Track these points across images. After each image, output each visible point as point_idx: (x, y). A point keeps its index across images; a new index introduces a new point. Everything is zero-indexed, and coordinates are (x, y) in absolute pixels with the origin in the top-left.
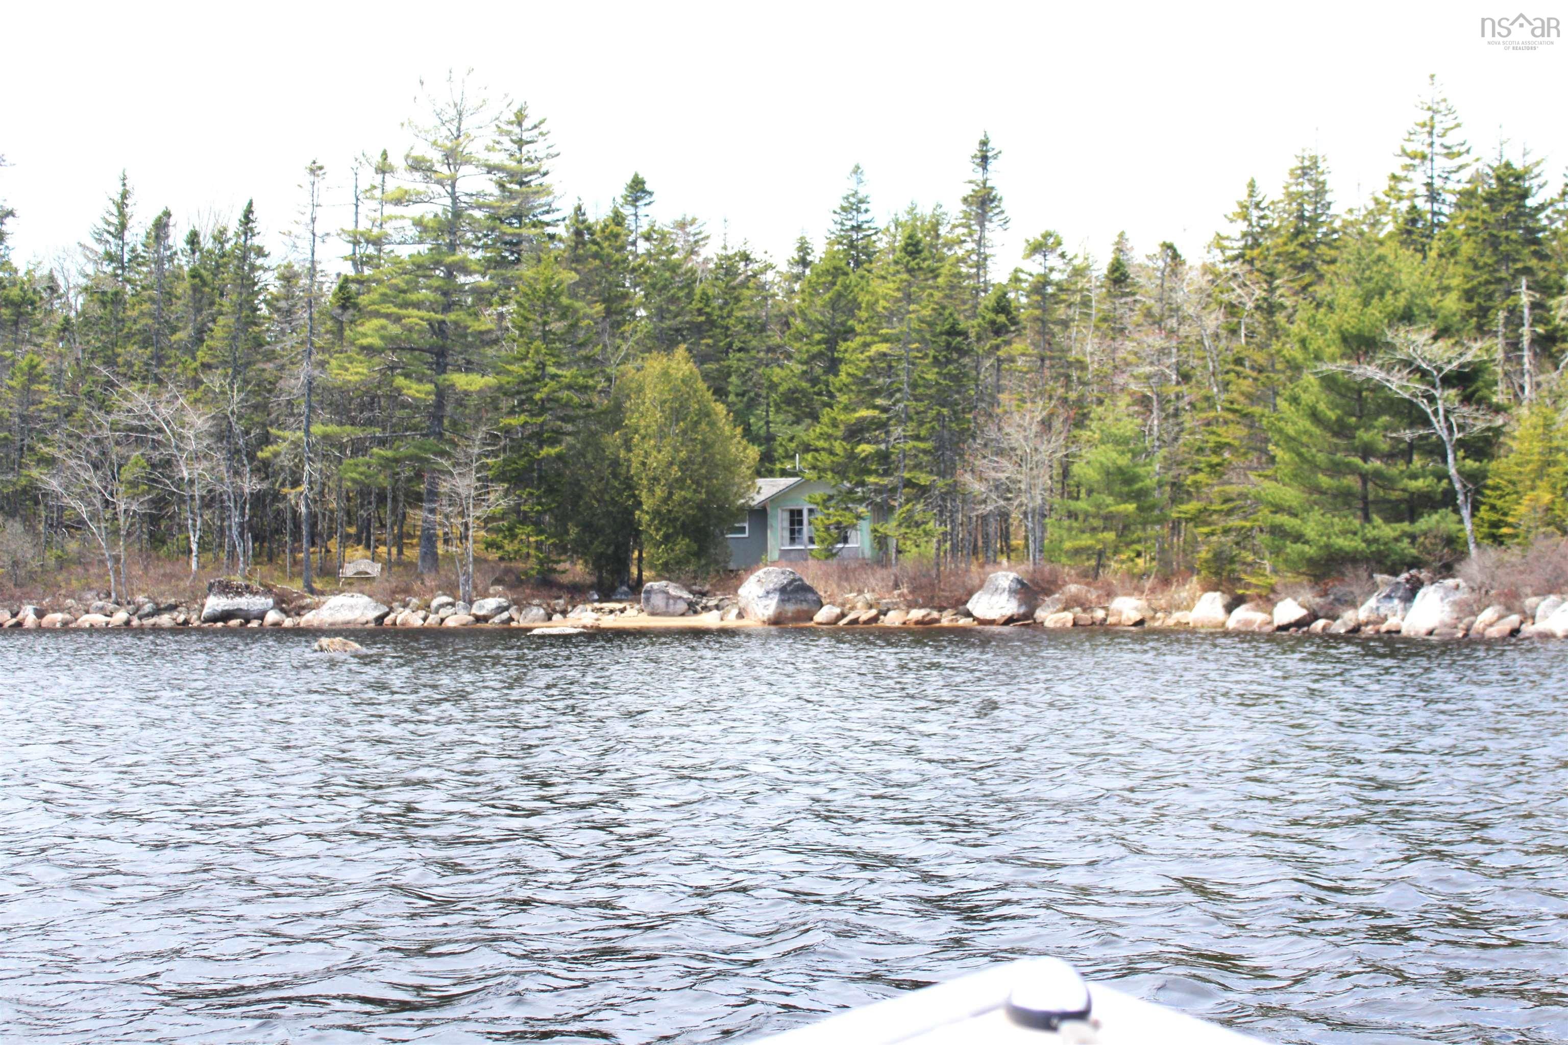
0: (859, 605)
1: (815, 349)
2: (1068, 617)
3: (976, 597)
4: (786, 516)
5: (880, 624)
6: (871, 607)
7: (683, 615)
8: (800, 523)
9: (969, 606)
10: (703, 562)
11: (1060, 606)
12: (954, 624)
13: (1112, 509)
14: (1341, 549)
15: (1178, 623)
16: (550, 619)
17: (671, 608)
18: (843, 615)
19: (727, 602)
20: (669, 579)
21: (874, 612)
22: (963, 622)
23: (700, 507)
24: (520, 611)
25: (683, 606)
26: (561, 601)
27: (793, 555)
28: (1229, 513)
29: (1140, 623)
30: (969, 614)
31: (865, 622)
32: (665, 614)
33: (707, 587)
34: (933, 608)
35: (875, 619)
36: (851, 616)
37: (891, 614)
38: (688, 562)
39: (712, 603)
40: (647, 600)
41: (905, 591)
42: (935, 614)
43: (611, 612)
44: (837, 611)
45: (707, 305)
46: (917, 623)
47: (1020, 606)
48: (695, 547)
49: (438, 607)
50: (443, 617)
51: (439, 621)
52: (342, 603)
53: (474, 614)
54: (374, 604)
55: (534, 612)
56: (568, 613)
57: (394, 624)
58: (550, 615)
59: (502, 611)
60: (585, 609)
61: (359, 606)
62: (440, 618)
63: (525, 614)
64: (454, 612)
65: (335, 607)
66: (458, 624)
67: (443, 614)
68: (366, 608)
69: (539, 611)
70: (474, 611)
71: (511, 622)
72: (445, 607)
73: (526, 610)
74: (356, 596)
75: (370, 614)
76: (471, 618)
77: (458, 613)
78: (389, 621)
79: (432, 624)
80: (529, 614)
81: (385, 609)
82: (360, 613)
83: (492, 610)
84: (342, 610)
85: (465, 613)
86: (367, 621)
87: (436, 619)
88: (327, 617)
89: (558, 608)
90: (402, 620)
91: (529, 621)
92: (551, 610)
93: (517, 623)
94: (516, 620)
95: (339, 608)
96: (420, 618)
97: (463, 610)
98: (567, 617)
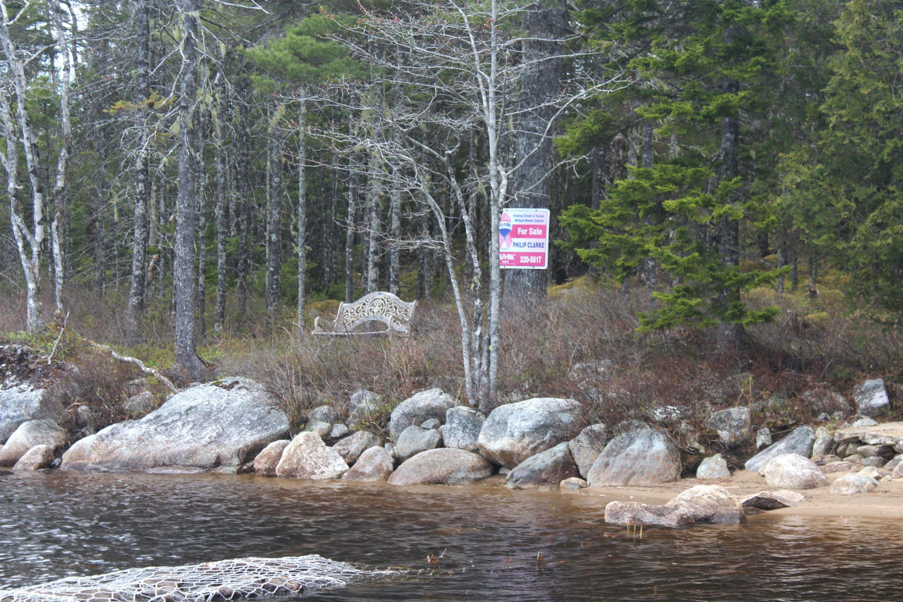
16: (689, 471)
24: (602, 440)
43: (888, 453)
49: (401, 421)
50: (402, 454)
51: (389, 464)
52: (193, 404)
53: (481, 446)
54: (262, 410)
55: (637, 445)
56: (751, 455)
57: (270, 474)
58: (692, 459)
59: (558, 440)
60: (808, 442)
61: (225, 413)
62: (394, 456)
63: (608, 455)
64: (437, 439)
65: (171, 415)
66: (419, 479)
67: (406, 444)
68: (237, 420)
69: (651, 446)
70: (482, 439)
71: (565, 477)
72: (419, 424)
73: (618, 438)
74: (241, 384)
75: (235, 438)
76: (472, 459)
77: (446, 441)
78: (263, 461)
79: (363, 474)
80: (618, 453)
81: (282, 422)
82: (215, 434)
83: (523, 436)
84: (179, 424)
85: (463, 443)
86: (218, 458)
87: (378, 460)
88: (129, 445)
89: (725, 435)
90: (289, 459)
91: (615, 477)
92: (699, 442)
93: (581, 481)
94: (582, 472)
95: (176, 417)
96: (344, 457)
97: (460, 434)
98: (742, 468)
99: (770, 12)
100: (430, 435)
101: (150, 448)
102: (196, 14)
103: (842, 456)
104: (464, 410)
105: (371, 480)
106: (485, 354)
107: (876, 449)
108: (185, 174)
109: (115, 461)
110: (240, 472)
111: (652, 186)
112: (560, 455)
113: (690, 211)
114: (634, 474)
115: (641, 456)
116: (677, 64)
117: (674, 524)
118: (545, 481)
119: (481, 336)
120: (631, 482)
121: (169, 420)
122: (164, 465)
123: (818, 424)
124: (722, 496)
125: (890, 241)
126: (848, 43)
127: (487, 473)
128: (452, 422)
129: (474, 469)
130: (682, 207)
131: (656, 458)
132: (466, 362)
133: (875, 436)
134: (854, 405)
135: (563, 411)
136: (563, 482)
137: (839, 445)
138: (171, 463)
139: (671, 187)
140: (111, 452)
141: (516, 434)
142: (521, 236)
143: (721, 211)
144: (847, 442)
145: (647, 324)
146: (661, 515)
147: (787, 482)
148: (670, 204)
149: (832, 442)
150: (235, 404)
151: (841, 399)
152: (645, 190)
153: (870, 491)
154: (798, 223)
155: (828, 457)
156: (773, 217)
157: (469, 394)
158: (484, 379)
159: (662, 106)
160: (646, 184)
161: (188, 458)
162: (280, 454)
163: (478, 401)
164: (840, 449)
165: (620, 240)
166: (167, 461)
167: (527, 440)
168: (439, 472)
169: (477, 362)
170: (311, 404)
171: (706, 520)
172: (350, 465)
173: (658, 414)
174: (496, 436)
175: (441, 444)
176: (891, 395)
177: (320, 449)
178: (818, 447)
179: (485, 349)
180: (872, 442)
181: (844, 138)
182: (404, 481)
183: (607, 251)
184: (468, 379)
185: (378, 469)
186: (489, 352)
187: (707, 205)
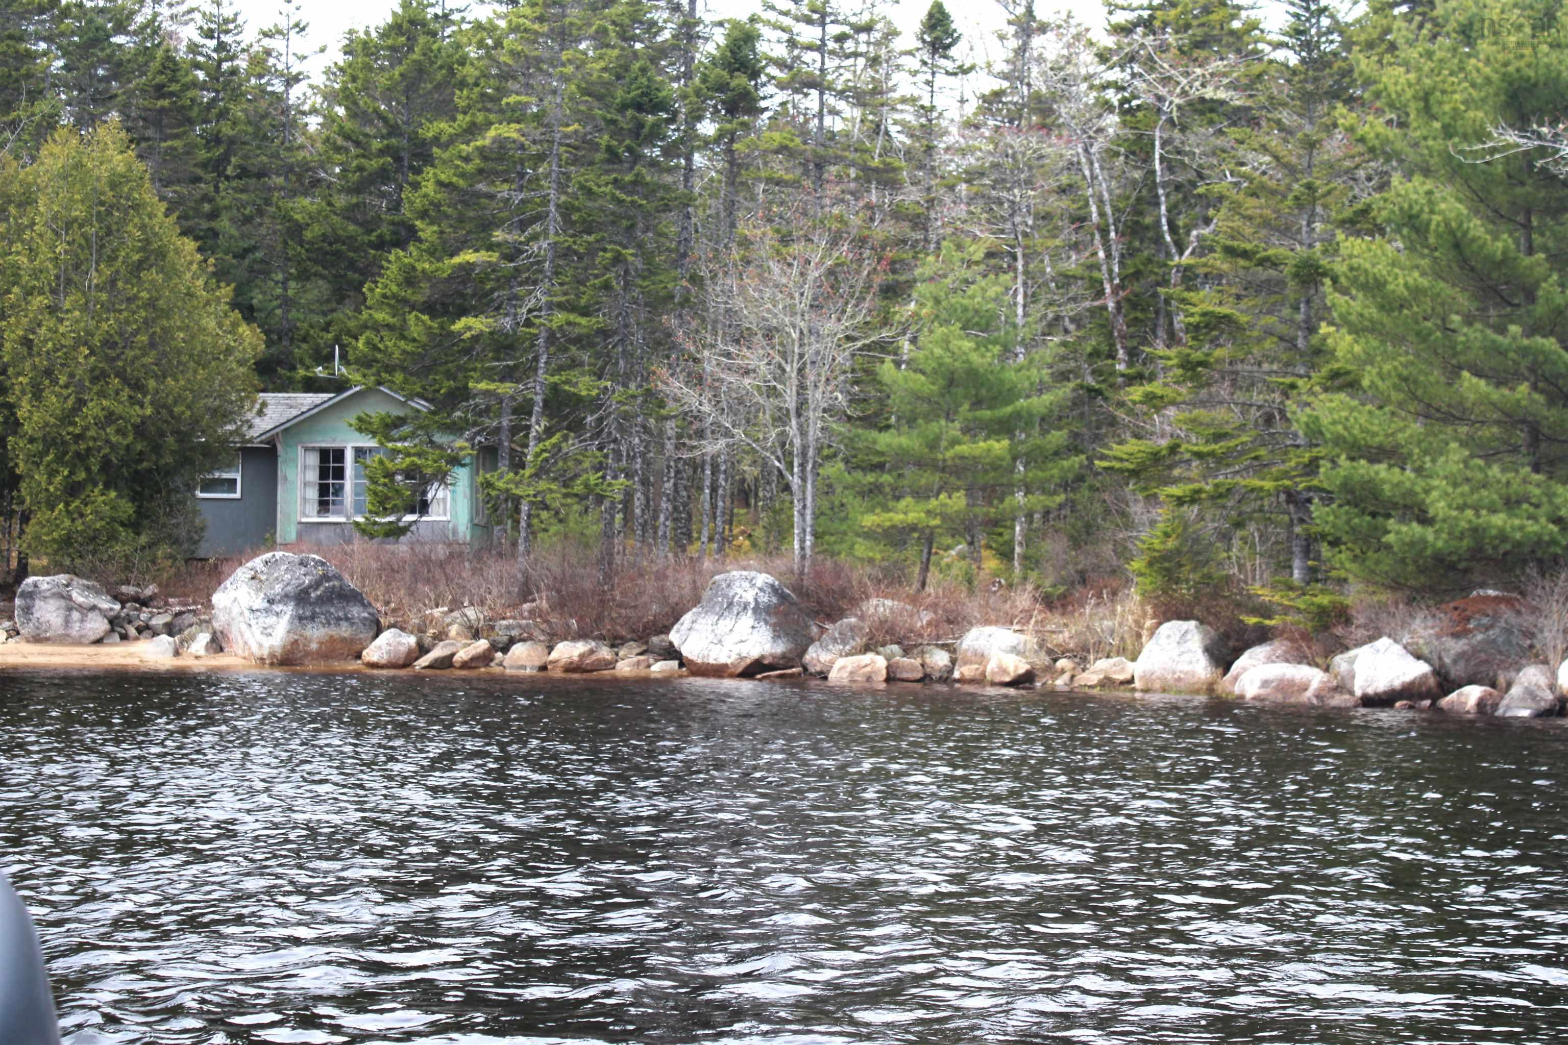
0: (454, 630)
1: (374, 164)
2: (877, 662)
3: (687, 618)
4: (313, 460)
5: (495, 669)
6: (476, 635)
7: (99, 642)
8: (339, 474)
9: (674, 637)
10: (143, 539)
11: (859, 641)
12: (642, 672)
13: (964, 449)
14: (1503, 537)
15: (1107, 682)
17: (76, 627)
18: (422, 649)
19: (189, 618)
20: (73, 571)
21: (482, 645)
22: (660, 668)
23: (140, 430)
25: (98, 625)
27: (323, 534)
28: (1222, 460)
29: (1024, 680)
30: (671, 653)
31: (465, 665)
32: (64, 639)
33: (150, 590)
34: (602, 638)
35: (485, 658)
36: (438, 652)
37: (518, 650)
38: (113, 537)
39: (159, 621)
40: (27, 610)
41: (545, 605)
42: (605, 653)
44: (411, 640)
45: (174, 80)
46: (571, 668)
47: (776, 637)
48: (127, 508)
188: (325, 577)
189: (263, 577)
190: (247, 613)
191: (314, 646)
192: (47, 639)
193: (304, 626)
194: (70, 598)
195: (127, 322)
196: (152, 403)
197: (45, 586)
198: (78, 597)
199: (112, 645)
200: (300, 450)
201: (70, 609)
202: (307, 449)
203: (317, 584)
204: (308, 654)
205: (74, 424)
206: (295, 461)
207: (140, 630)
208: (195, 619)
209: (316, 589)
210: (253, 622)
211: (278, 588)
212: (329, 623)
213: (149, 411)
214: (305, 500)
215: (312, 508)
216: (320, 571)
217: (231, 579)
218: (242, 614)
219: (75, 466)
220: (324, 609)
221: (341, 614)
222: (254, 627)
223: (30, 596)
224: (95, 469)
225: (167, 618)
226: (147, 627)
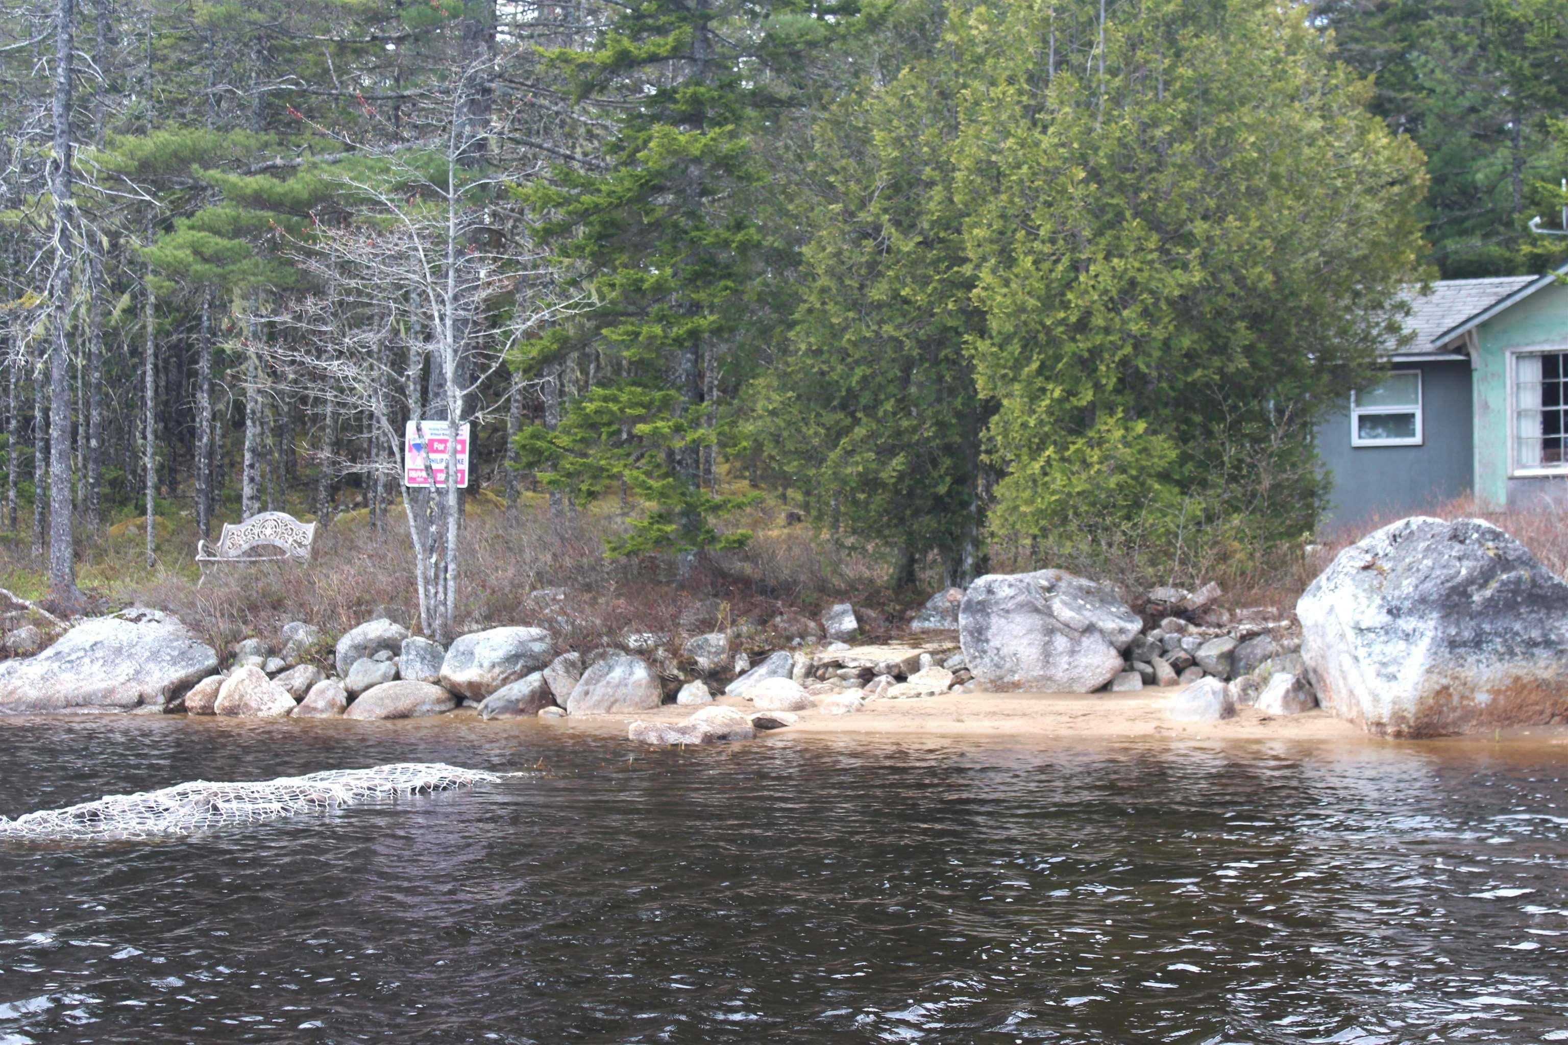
4: (1532, 373)
7: (1104, 688)
16: (670, 698)
17: (1061, 669)
23: (1184, 310)
24: (578, 669)
26: (718, 639)
27: (1551, 495)
32: (1043, 686)
33: (1197, 598)
38: (1142, 501)
39: (1213, 650)
40: (979, 634)
43: (867, 675)
49: (350, 654)
50: (355, 688)
51: (342, 698)
52: (98, 639)
53: (445, 678)
54: (182, 644)
55: (617, 673)
56: (730, 680)
57: (207, 711)
58: (672, 686)
59: (529, 670)
60: (788, 666)
61: (138, 648)
62: (347, 690)
63: (587, 683)
64: (393, 672)
65: (73, 650)
66: (383, 712)
67: (360, 677)
68: (155, 656)
69: (632, 673)
70: (446, 670)
71: (543, 706)
72: (371, 656)
73: (596, 666)
74: (149, 617)
75: (157, 674)
76: (436, 691)
77: (403, 674)
78: (197, 698)
79: (315, 709)
80: (598, 681)
81: (207, 657)
82: (132, 672)
83: (493, 666)
84: (87, 660)
85: (422, 675)
86: (141, 696)
87: (330, 694)
88: (32, 684)
89: (703, 662)
90: (230, 696)
91: (597, 705)
92: (679, 669)
93: (560, 711)
94: (559, 701)
95: (82, 653)
96: (289, 691)
97: (418, 665)
98: (723, 693)
99: (739, 237)
100: (385, 667)
101: (58, 687)
102: (73, 203)
103: (823, 679)
104: (421, 641)
105: (324, 716)
106: (441, 582)
107: (856, 671)
108: (61, 381)
109: (18, 701)
110: (167, 711)
111: (622, 410)
112: (537, 684)
113: (663, 435)
114: (616, 701)
115: (622, 683)
116: (645, 286)
117: (697, 741)
118: (522, 711)
119: (436, 564)
120: (614, 710)
121: (73, 657)
122: (77, 705)
123: (793, 649)
124: (735, 716)
125: (860, 468)
126: (820, 272)
127: (451, 705)
128: (408, 653)
129: (439, 701)
130: (655, 432)
131: (637, 684)
132: (421, 590)
133: (854, 660)
134: (823, 629)
135: (535, 640)
136: (541, 712)
137: (818, 668)
138: (86, 702)
139: (641, 411)
140: (11, 693)
141: (486, 664)
142: (437, 451)
143: (696, 436)
144: (826, 666)
145: (614, 549)
146: (684, 733)
147: (777, 704)
148: (642, 428)
149: (812, 666)
150: (149, 639)
151: (812, 624)
152: (612, 413)
153: (858, 710)
154: (769, 449)
155: (810, 680)
156: (745, 444)
157: (424, 624)
158: (442, 608)
159: (630, 328)
160: (614, 407)
161: (105, 697)
162: (217, 692)
163: (434, 632)
164: (820, 672)
165: (584, 464)
166: (80, 701)
167: (497, 670)
168: (403, 705)
169: (433, 591)
170: (237, 637)
171: (723, 737)
172: (299, 700)
173: (633, 641)
174: (462, 666)
175: (397, 677)
176: (859, 619)
177: (264, 685)
178: (799, 671)
179: (442, 576)
180: (852, 664)
181: (813, 366)
182: (366, 714)
183: (569, 475)
184: (423, 610)
185: (332, 704)
186: (445, 579)
187: (678, 429)
188: (1502, 562)
189: (1387, 566)
190: (1351, 634)
191: (1482, 698)
192: (1016, 685)
193: (1460, 661)
194: (1048, 612)
195: (1155, 122)
196: (1203, 265)
197: (1004, 592)
198: (1062, 610)
199: (1124, 695)
200: (1509, 360)
201: (1050, 631)
202: (1520, 357)
203: (1486, 576)
204: (1469, 714)
205: (1065, 306)
206: (1500, 376)
207: (1179, 669)
208: (1273, 647)
209: (1483, 586)
210: (1362, 652)
211: (1407, 586)
212: (1512, 654)
213: (1197, 276)
214: (1519, 441)
215: (1535, 452)
216: (1490, 549)
217: (1329, 571)
218: (1342, 636)
219: (1077, 380)
220: (1500, 625)
221: (1535, 634)
222: (1364, 662)
223: (980, 608)
224: (1110, 383)
225: (1226, 645)
226: (1194, 662)
